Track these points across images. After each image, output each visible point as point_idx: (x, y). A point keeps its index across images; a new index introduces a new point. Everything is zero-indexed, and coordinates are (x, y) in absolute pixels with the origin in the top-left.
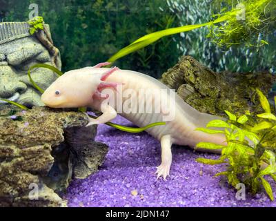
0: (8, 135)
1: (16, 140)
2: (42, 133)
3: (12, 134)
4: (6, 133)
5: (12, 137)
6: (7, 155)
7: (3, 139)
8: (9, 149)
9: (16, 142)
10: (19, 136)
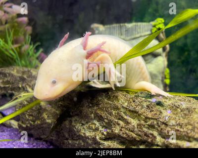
0: (152, 119)
1: (159, 126)
2: (190, 127)
3: (156, 119)
4: (150, 116)
5: (155, 123)
6: (150, 140)
7: (146, 122)
8: (152, 134)
9: (159, 129)
10: (163, 123)
